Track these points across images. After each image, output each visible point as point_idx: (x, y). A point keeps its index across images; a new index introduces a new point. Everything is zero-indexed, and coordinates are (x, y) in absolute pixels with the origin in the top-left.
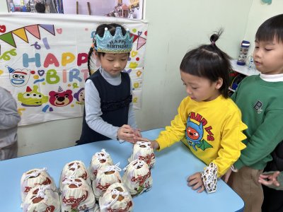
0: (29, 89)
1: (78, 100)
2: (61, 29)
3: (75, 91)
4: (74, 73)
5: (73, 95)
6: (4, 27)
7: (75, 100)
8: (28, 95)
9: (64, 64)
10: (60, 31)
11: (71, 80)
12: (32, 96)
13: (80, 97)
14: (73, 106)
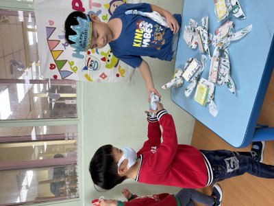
0: (104, 59)
2: (50, 21)
6: (52, 65)
8: (108, 61)
12: (110, 58)
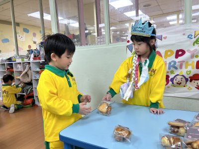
1: (173, 83)
3: (171, 76)
4: (172, 64)
5: (170, 79)
7: (170, 83)
9: (166, 58)
10: (165, 38)
11: (169, 68)
13: (174, 81)
14: (168, 87)
